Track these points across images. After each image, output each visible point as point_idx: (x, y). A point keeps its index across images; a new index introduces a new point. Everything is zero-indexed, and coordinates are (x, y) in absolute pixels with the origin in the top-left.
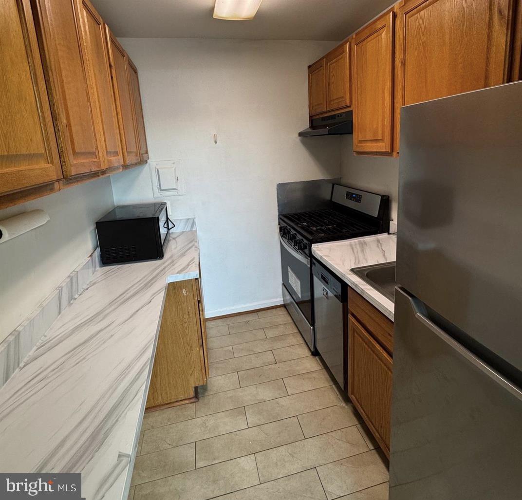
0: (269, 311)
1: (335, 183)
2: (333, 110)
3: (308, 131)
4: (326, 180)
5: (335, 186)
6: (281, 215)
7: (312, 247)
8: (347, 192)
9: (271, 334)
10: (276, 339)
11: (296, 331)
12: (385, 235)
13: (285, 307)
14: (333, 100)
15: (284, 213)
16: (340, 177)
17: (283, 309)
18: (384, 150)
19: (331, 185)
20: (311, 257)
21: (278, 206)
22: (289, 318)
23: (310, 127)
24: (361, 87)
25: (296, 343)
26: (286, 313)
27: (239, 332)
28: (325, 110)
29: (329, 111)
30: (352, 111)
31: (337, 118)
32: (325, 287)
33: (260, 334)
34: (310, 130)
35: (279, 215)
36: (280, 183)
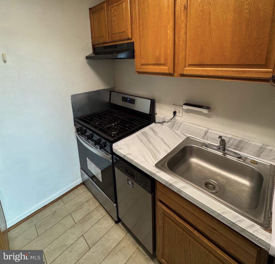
0: (72, 192)
1: (111, 91)
2: (115, 41)
3: (91, 55)
4: (106, 89)
5: (112, 92)
6: (76, 118)
7: (113, 146)
8: (123, 97)
9: (78, 216)
10: (84, 219)
11: (97, 204)
12: (153, 124)
13: (84, 184)
14: (115, 34)
15: (78, 116)
16: (114, 87)
17: (83, 186)
18: (167, 72)
19: (109, 93)
20: (113, 153)
21: (73, 112)
22: (89, 194)
23: (93, 53)
24: (143, 24)
25: (101, 217)
26: (85, 189)
27: (48, 228)
28: (108, 41)
29: (111, 42)
30: (133, 42)
31: (118, 47)
32: (129, 178)
33: (69, 222)
34: (93, 55)
35: (74, 119)
36: (74, 94)
